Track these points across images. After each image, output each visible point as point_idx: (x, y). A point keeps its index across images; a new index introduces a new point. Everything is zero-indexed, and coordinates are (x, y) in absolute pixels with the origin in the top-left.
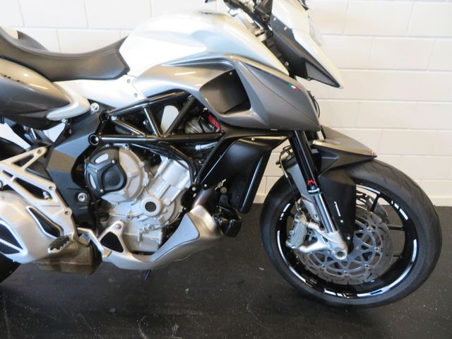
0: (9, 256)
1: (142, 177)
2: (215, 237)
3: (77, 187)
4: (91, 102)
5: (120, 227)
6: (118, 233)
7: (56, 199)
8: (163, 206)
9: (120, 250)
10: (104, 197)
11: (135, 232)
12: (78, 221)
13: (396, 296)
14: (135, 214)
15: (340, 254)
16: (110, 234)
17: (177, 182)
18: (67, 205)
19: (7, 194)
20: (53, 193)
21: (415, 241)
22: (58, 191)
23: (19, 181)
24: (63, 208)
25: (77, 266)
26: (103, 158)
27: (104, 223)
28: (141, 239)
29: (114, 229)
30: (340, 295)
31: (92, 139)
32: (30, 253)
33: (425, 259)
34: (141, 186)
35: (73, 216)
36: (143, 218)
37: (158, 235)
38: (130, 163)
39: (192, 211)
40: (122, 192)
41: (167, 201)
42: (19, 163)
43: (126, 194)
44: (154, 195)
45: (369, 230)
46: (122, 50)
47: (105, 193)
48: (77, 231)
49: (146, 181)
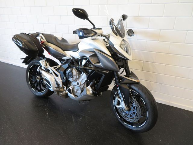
0: (49, 88)
1: (77, 76)
2: (92, 95)
3: (64, 76)
4: (71, 56)
5: (72, 88)
6: (71, 89)
7: (60, 78)
8: (81, 84)
9: (71, 93)
10: (69, 79)
11: (75, 90)
12: (63, 84)
13: (142, 129)
14: (75, 85)
15: (125, 110)
16: (70, 89)
17: (85, 79)
18: (62, 79)
19: (51, 74)
20: (59, 76)
21: (147, 112)
22: (60, 76)
23: (54, 72)
24: (61, 80)
25: (62, 95)
26: (69, 70)
27: (69, 86)
28: (76, 92)
29: (71, 88)
31: (69, 65)
32: (53, 89)
34: (76, 78)
35: (62, 82)
36: (77, 86)
37: (80, 92)
38: (75, 72)
39: (88, 87)
40: (72, 79)
41: (82, 83)
42: (55, 68)
43: (73, 79)
44: (79, 81)
45: (134, 105)
46: (78, 45)
47: (69, 78)
48: (63, 86)
49: (78, 77)
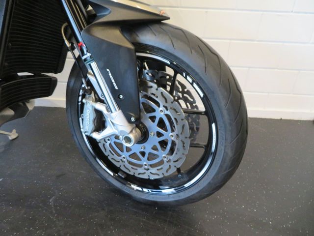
15: (128, 140)
30: (145, 190)
33: (225, 146)
45: (161, 112)
